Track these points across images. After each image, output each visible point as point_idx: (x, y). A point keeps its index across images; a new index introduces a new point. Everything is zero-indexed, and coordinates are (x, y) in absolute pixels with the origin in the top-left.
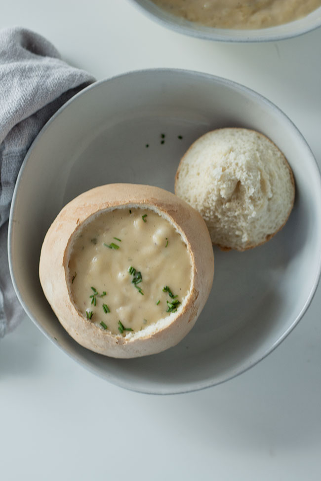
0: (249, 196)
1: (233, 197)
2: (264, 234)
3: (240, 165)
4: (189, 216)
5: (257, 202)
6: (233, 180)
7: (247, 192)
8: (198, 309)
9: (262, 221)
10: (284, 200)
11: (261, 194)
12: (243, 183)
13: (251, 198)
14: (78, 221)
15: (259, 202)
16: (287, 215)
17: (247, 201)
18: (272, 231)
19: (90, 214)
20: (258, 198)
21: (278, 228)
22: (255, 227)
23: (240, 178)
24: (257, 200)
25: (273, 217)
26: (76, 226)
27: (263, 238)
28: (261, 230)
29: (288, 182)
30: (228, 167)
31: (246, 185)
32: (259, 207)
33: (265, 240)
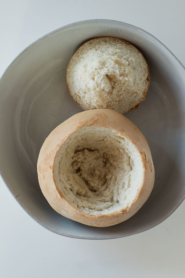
0: (119, 75)
1: (113, 85)
2: (145, 81)
3: (97, 68)
4: (106, 116)
5: (125, 74)
6: (103, 78)
7: (116, 75)
8: (150, 161)
9: (137, 77)
10: (135, 56)
11: (123, 68)
12: (109, 74)
13: (121, 75)
14: (51, 167)
15: (126, 72)
16: (144, 60)
17: (121, 78)
18: (147, 75)
19: (54, 158)
20: (124, 71)
21: (147, 71)
22: (138, 84)
23: (105, 73)
24: (124, 73)
25: (140, 69)
26: (52, 171)
27: (146, 83)
28: (142, 81)
29: (126, 46)
30: (94, 75)
31: (111, 73)
32: (129, 74)
33: (148, 83)
